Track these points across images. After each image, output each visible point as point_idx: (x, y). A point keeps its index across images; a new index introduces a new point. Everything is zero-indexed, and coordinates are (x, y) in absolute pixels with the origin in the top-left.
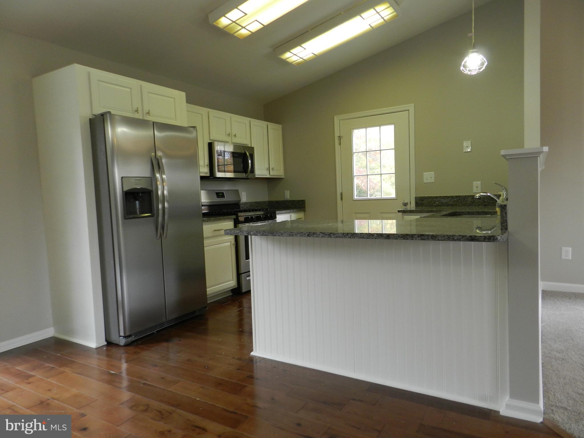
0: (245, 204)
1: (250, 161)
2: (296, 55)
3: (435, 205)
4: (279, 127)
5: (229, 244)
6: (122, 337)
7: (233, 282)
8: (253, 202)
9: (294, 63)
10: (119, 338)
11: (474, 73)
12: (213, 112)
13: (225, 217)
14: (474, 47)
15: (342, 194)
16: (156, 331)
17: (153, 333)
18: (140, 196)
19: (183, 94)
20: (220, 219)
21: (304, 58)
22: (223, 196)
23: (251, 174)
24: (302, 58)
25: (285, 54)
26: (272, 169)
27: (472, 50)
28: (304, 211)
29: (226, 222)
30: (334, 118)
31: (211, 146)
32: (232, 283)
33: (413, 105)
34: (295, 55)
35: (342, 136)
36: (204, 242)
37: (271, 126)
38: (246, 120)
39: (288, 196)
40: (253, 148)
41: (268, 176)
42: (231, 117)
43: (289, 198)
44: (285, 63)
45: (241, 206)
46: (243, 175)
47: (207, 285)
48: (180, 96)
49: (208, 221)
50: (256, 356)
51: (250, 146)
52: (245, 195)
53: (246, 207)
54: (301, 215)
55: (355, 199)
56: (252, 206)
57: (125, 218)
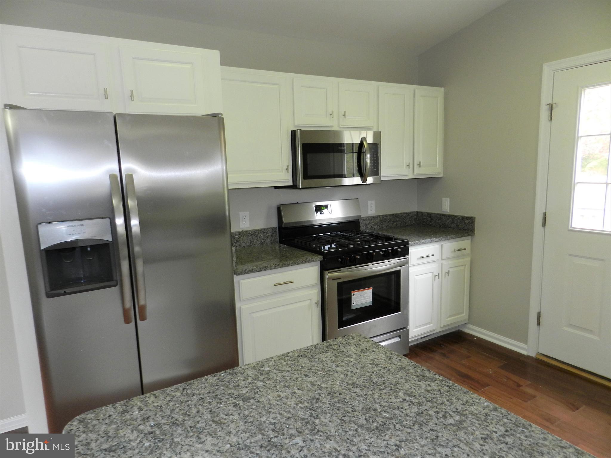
0: (372, 219)
1: (369, 156)
4: (438, 91)
5: (308, 302)
8: (386, 216)
12: (302, 79)
15: (545, 215)
23: (373, 177)
26: (418, 165)
28: (472, 236)
30: (542, 67)
31: (294, 136)
35: (555, 104)
37: (423, 91)
38: (369, 86)
39: (446, 207)
41: (411, 177)
42: (338, 84)
43: (448, 211)
46: (357, 180)
48: (206, 57)
49: (260, 271)
52: (374, 206)
53: (373, 223)
54: (465, 243)
55: (572, 227)
56: (385, 221)
57: (49, 296)
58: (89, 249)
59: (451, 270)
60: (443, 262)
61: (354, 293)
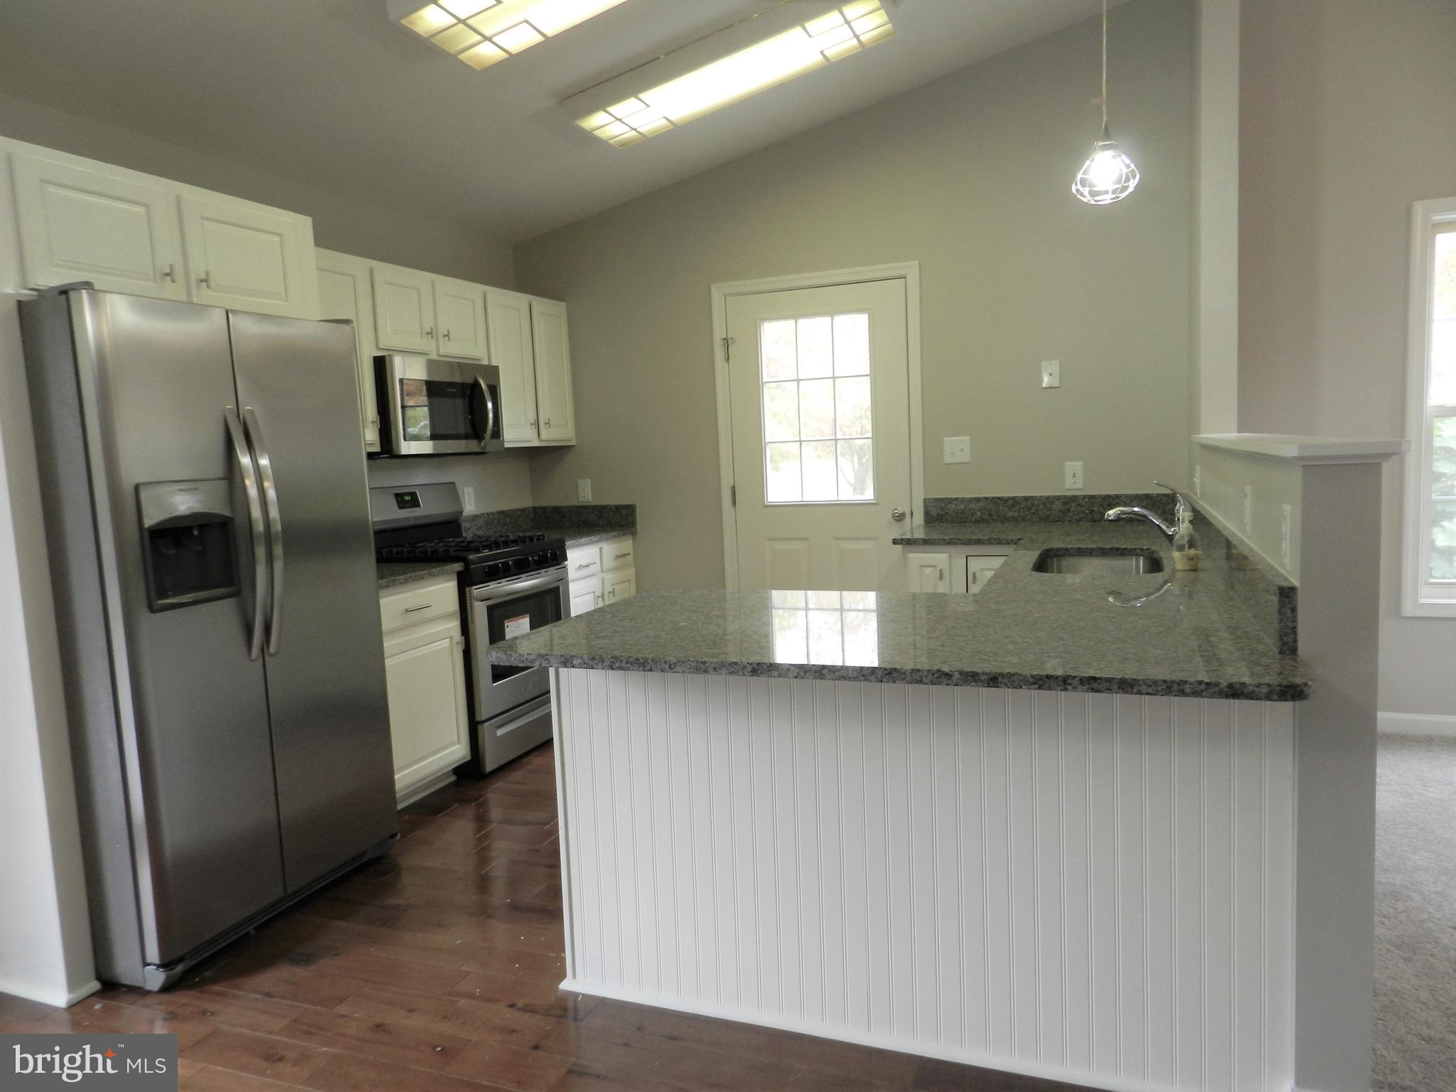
0: (473, 520)
1: (490, 405)
2: (623, 120)
3: (973, 520)
4: (559, 308)
5: (446, 643)
6: (155, 967)
7: (459, 746)
8: (492, 514)
9: (612, 140)
10: (143, 970)
11: (1106, 199)
12: (386, 272)
13: (434, 570)
14: (1107, 135)
15: (733, 488)
16: (256, 928)
17: (248, 934)
18: (196, 536)
19: (304, 223)
20: (422, 578)
21: (642, 130)
22: (414, 503)
23: (494, 441)
24: (635, 130)
25: (590, 117)
26: (546, 424)
27: (1102, 142)
28: (634, 534)
29: (434, 585)
30: (709, 290)
31: (381, 366)
32: (458, 751)
33: (916, 263)
34: (620, 120)
35: (732, 338)
36: (385, 645)
37: (541, 305)
38: (475, 290)
39: (586, 494)
40: (496, 368)
41: (536, 443)
42: (433, 283)
43: (590, 499)
44: (589, 138)
45: (464, 525)
46: (473, 445)
47: (396, 765)
48: (297, 226)
49: (388, 586)
50: (576, 995)
51: (485, 362)
52: (472, 496)
53: (476, 527)
54: (626, 544)
55: (768, 502)
56: (492, 524)
57: (152, 609)
58: (196, 533)
59: (617, 588)
60: (604, 575)
61: (508, 624)
